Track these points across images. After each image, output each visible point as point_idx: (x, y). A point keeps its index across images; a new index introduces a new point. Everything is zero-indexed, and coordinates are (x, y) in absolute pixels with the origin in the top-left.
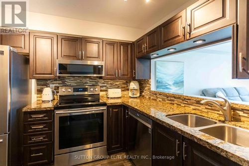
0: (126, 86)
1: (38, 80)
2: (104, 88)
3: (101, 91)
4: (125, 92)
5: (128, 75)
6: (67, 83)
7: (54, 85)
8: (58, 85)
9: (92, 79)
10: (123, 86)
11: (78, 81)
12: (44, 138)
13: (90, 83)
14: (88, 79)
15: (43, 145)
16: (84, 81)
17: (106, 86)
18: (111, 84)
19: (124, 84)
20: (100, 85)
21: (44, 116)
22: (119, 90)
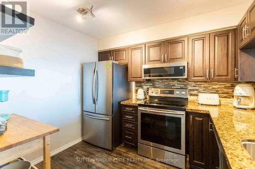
0: (231, 90)
1: (137, 82)
2: (195, 92)
3: (191, 95)
4: (229, 99)
5: (227, 75)
6: (156, 86)
7: (146, 87)
8: (149, 87)
9: (180, 81)
10: (226, 90)
11: (166, 83)
12: (132, 127)
13: (177, 86)
14: (176, 82)
15: (132, 132)
16: (172, 83)
17: (197, 90)
18: (204, 87)
19: (226, 87)
20: (190, 88)
21: (132, 110)
22: (216, 96)
